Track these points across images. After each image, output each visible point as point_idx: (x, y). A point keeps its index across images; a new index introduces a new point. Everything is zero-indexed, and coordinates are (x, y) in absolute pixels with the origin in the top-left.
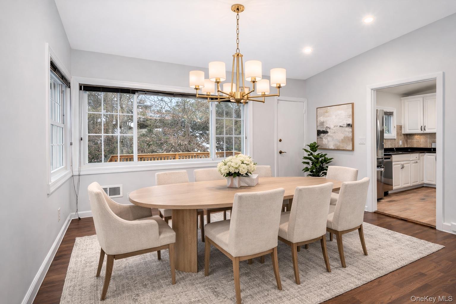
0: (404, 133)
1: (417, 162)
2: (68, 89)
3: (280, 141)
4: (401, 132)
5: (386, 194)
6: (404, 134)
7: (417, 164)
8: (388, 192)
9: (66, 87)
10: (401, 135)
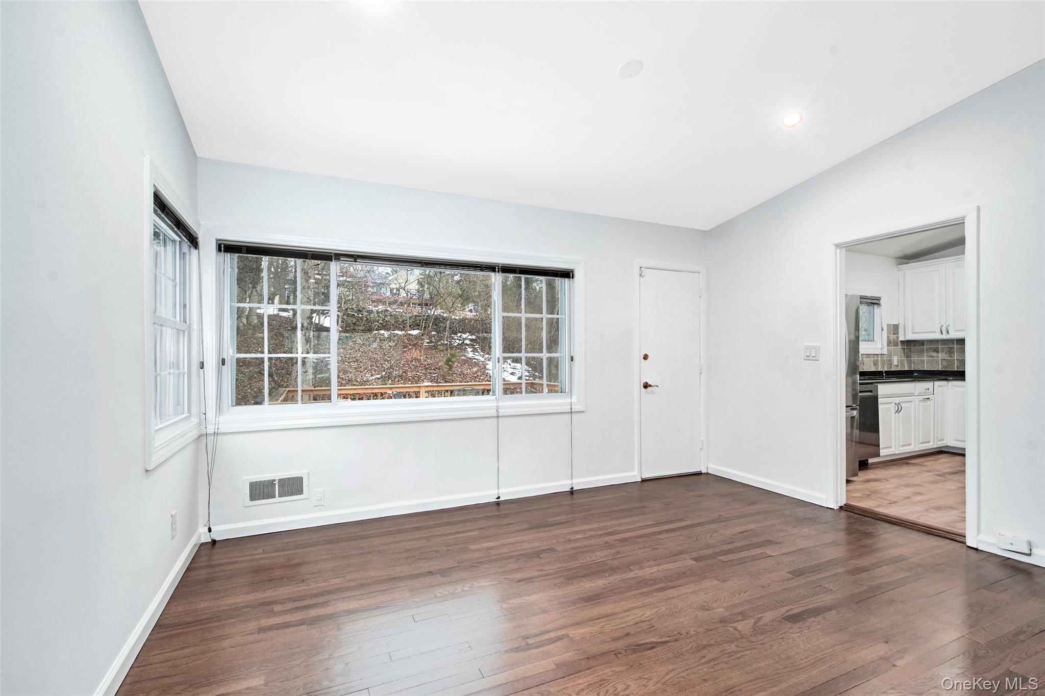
0: (903, 340)
1: (928, 399)
2: (194, 251)
3: (646, 357)
4: (898, 337)
5: (863, 465)
6: (902, 342)
7: (928, 402)
8: (867, 460)
9: (190, 246)
10: (896, 344)
